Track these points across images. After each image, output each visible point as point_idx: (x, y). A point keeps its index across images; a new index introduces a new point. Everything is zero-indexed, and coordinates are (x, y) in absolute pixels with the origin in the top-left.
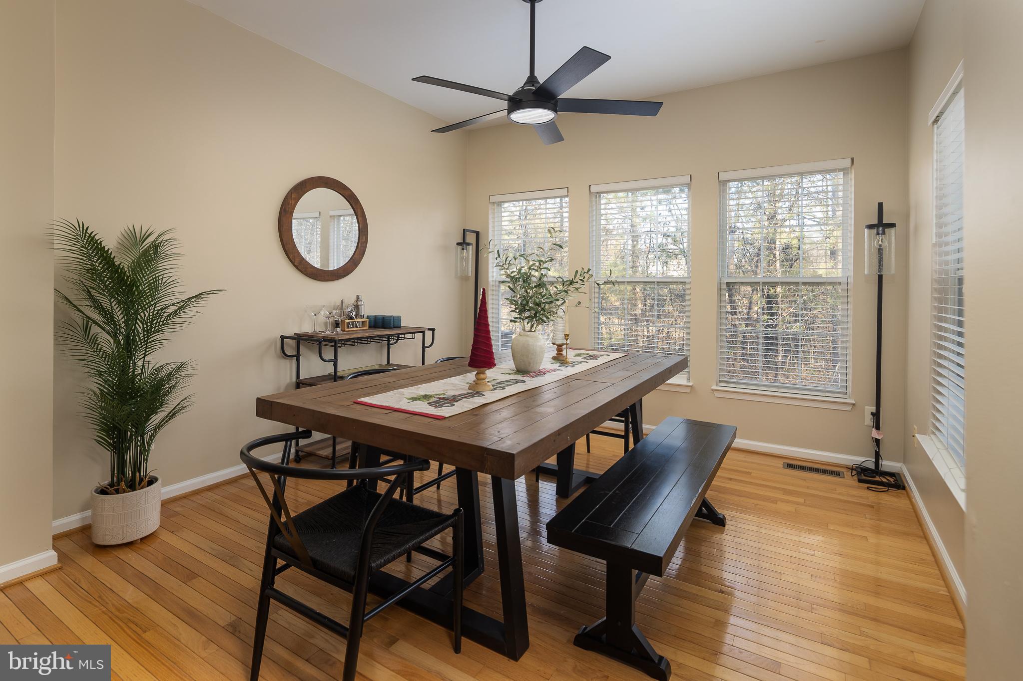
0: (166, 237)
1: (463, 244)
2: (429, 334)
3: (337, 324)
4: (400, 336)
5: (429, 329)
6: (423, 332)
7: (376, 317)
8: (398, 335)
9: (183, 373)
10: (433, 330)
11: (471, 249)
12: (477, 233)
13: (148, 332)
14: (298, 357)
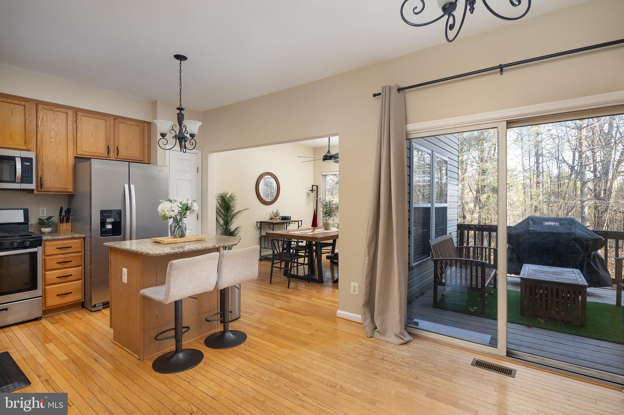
0: (234, 195)
1: (312, 190)
2: (300, 222)
3: (272, 219)
4: (290, 223)
5: (300, 221)
6: (298, 222)
7: (283, 216)
8: (290, 222)
9: (238, 230)
10: (301, 221)
11: (315, 192)
12: (317, 186)
13: (231, 219)
14: (261, 228)
